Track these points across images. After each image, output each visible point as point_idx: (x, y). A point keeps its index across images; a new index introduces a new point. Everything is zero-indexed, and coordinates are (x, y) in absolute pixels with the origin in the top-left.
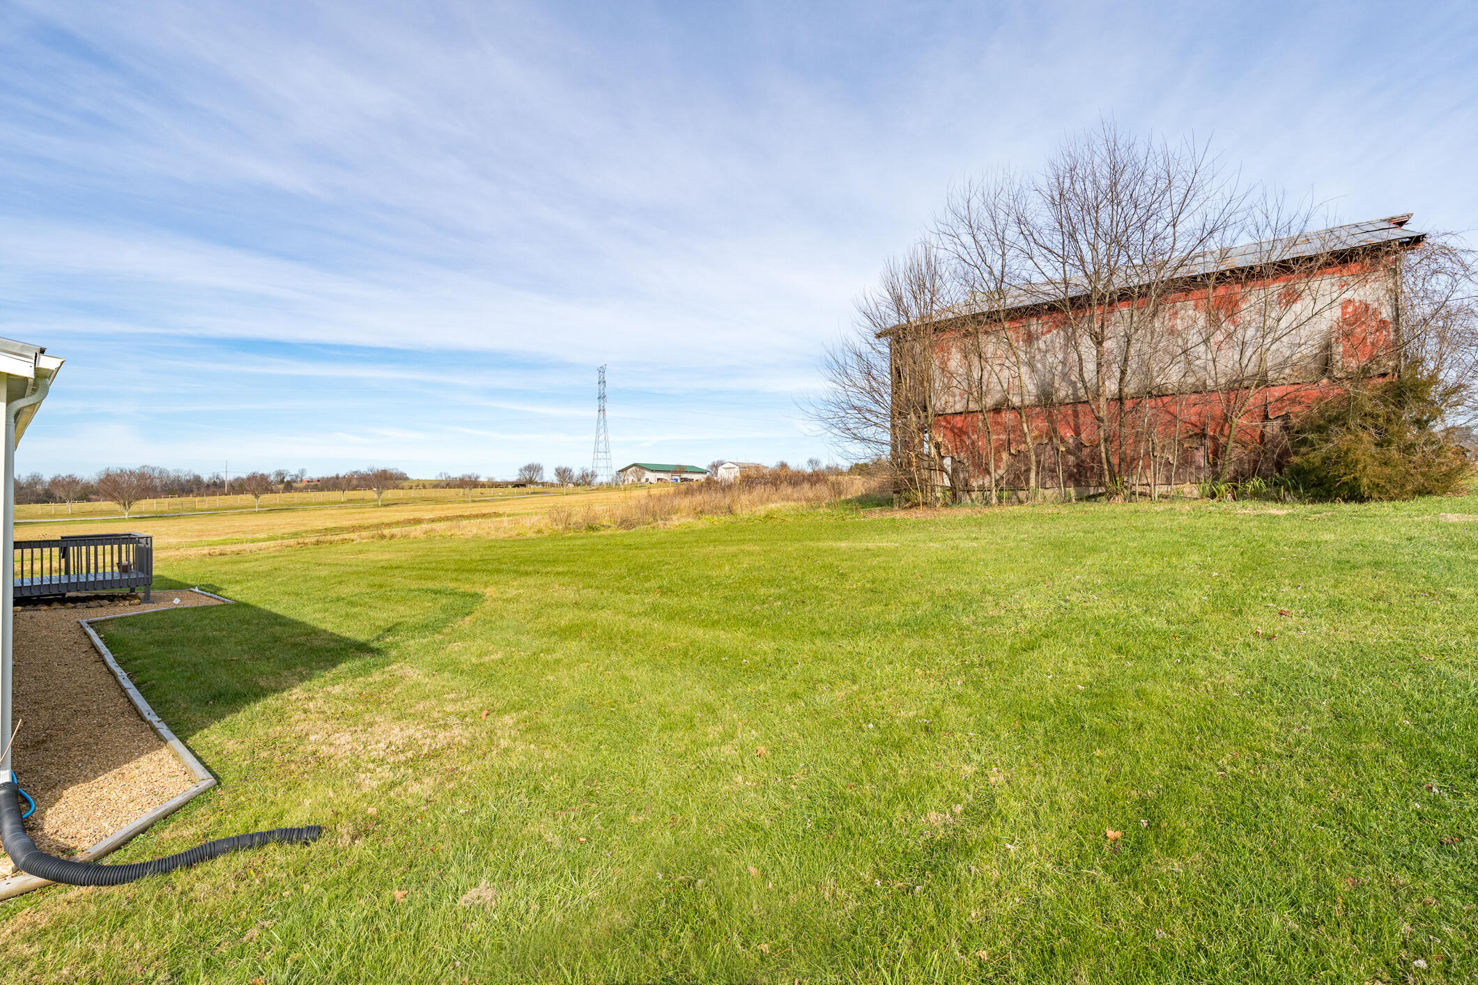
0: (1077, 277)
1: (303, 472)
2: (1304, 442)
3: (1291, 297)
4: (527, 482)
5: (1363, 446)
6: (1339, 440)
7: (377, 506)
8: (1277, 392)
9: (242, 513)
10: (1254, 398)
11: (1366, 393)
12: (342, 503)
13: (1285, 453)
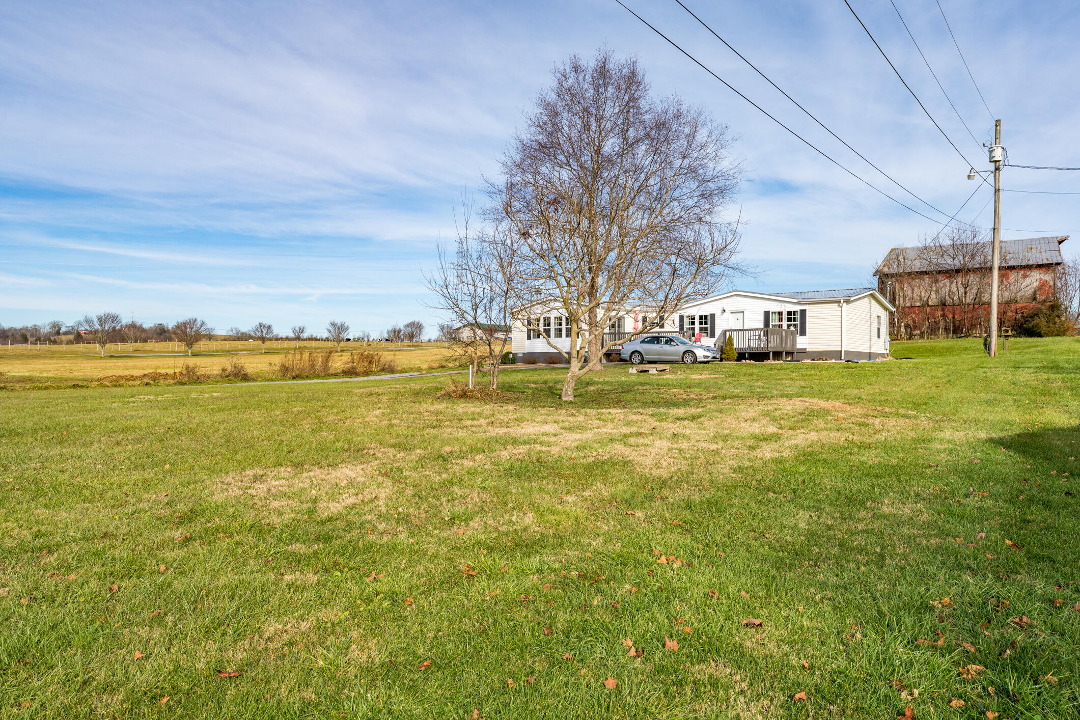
0: (958, 264)
2: (1028, 321)
3: (1025, 276)
5: (1042, 322)
6: (1036, 321)
8: (1020, 305)
10: (1013, 307)
11: (1044, 309)
13: (1022, 324)
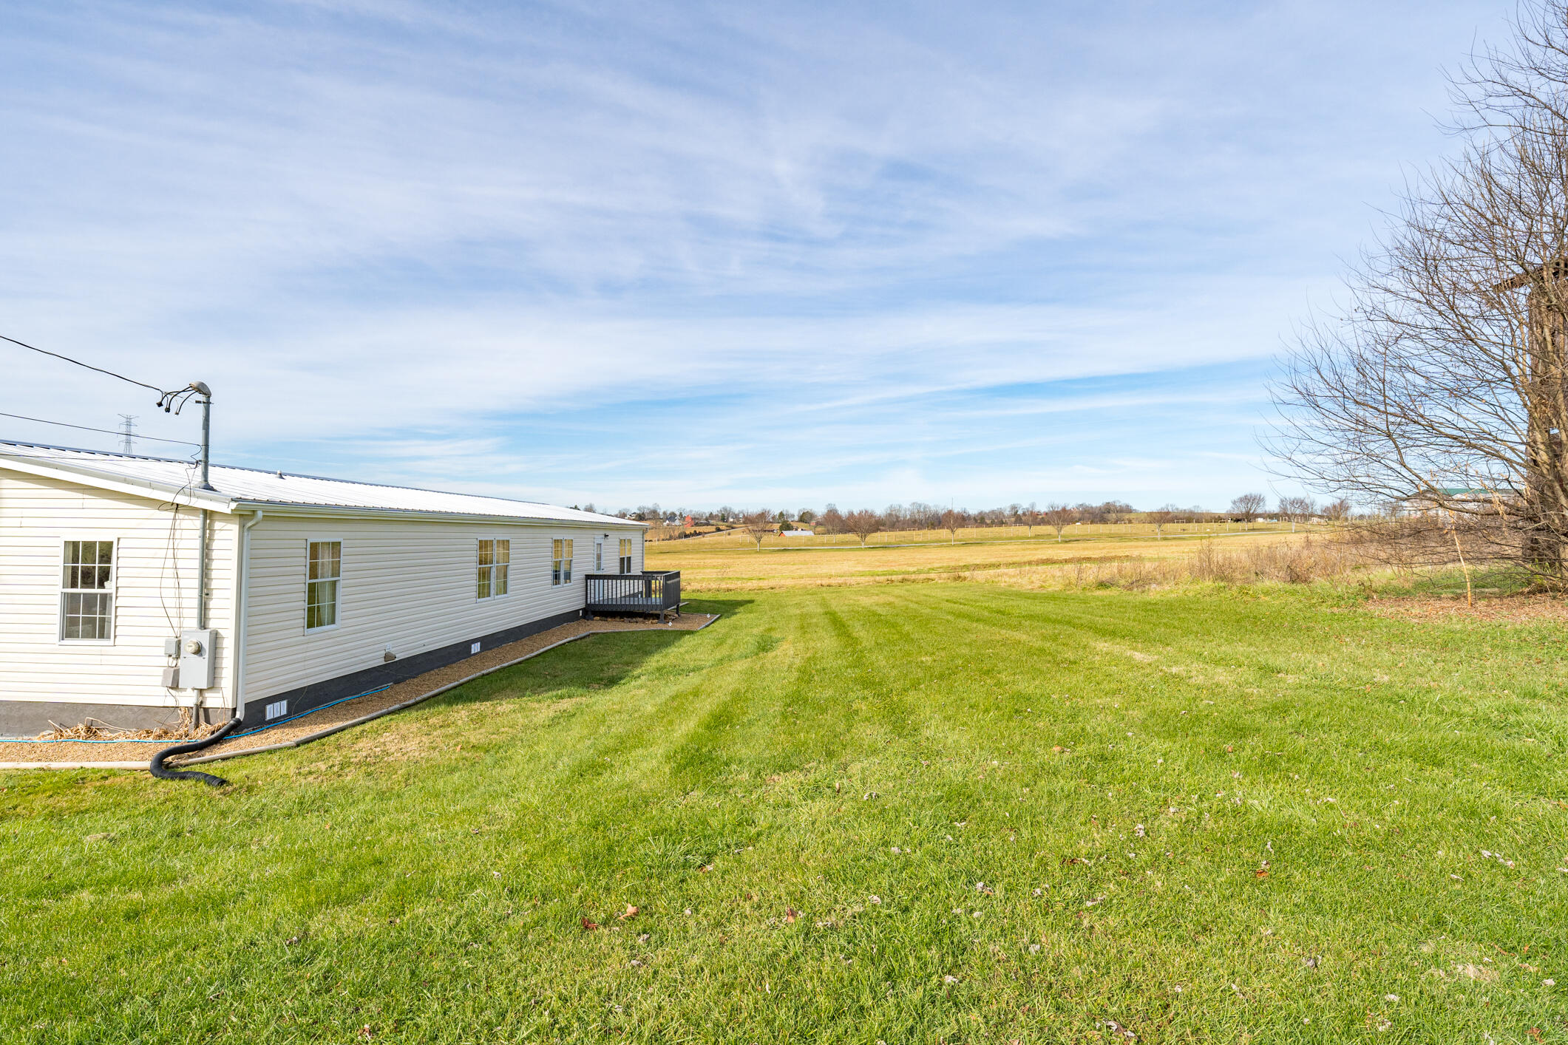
1: (1033, 505)
4: (1245, 516)
7: (1058, 542)
9: (941, 546)
12: (1029, 538)
